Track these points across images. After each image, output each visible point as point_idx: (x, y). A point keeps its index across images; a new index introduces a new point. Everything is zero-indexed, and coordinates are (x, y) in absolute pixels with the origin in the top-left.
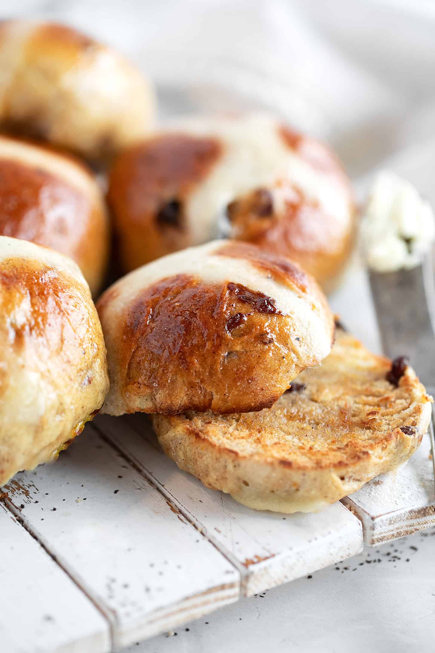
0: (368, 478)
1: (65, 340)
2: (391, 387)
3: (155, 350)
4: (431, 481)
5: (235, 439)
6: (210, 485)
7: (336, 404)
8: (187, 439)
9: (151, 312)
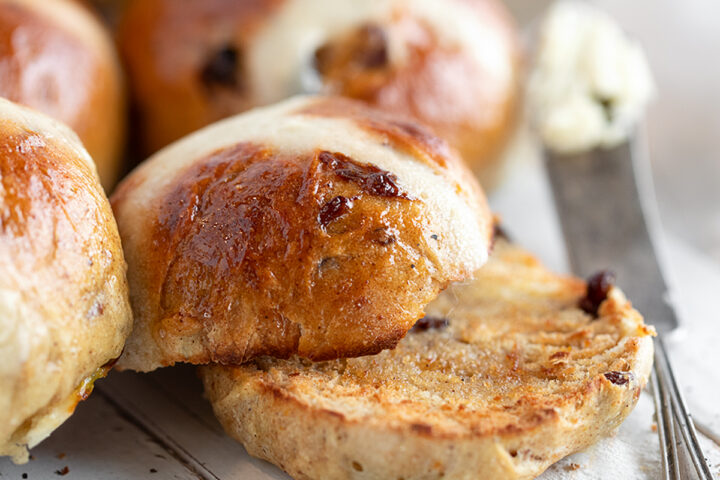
0: (555, 456)
1: (59, 241)
2: (587, 318)
3: (205, 260)
4: (657, 462)
5: (338, 396)
6: (300, 472)
7: (499, 345)
8: (261, 401)
9: (197, 202)
